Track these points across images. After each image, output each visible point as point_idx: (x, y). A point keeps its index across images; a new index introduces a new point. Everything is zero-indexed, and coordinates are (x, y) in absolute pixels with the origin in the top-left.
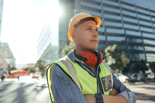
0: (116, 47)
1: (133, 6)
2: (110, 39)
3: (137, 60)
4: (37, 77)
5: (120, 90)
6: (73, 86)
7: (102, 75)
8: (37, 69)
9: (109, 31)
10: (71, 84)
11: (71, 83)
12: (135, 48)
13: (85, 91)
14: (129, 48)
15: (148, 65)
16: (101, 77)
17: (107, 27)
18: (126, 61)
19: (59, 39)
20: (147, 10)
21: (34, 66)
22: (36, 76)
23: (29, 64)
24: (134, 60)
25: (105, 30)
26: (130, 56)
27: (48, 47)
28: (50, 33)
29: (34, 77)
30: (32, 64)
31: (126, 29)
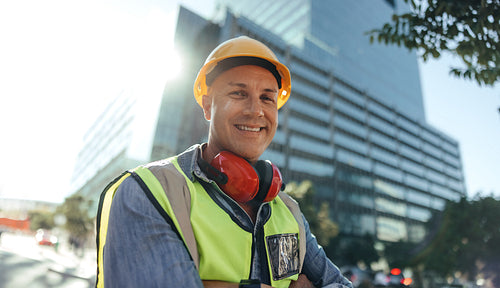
0: (309, 190)
1: (361, 93)
2: (297, 164)
3: (356, 231)
4: (56, 246)
5: (322, 281)
6: (172, 245)
7: (273, 230)
8: (61, 220)
9: (297, 143)
10: (167, 241)
11: (168, 237)
12: (355, 199)
13: (212, 269)
14: (340, 197)
15: (379, 247)
16: (267, 233)
17: (293, 132)
18: (331, 230)
19: (154, 142)
20: (391, 110)
21: (51, 210)
22: (53, 240)
23: (38, 203)
24: (348, 230)
25: (288, 140)
26: (341, 218)
27: (114, 161)
28: (131, 119)
29: (45, 243)
30: (47, 205)
31: (338, 147)
